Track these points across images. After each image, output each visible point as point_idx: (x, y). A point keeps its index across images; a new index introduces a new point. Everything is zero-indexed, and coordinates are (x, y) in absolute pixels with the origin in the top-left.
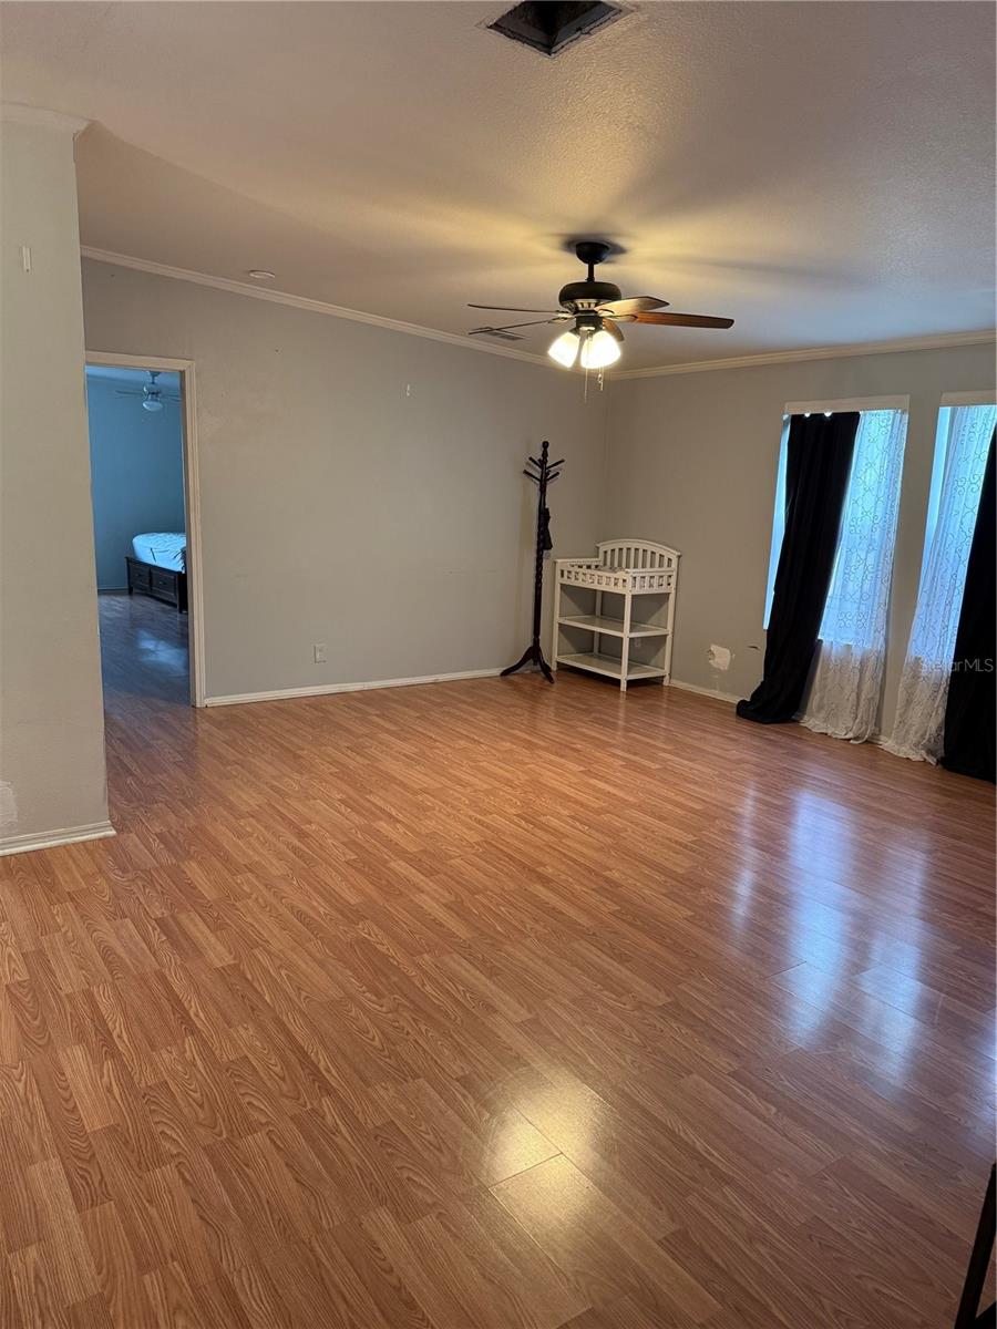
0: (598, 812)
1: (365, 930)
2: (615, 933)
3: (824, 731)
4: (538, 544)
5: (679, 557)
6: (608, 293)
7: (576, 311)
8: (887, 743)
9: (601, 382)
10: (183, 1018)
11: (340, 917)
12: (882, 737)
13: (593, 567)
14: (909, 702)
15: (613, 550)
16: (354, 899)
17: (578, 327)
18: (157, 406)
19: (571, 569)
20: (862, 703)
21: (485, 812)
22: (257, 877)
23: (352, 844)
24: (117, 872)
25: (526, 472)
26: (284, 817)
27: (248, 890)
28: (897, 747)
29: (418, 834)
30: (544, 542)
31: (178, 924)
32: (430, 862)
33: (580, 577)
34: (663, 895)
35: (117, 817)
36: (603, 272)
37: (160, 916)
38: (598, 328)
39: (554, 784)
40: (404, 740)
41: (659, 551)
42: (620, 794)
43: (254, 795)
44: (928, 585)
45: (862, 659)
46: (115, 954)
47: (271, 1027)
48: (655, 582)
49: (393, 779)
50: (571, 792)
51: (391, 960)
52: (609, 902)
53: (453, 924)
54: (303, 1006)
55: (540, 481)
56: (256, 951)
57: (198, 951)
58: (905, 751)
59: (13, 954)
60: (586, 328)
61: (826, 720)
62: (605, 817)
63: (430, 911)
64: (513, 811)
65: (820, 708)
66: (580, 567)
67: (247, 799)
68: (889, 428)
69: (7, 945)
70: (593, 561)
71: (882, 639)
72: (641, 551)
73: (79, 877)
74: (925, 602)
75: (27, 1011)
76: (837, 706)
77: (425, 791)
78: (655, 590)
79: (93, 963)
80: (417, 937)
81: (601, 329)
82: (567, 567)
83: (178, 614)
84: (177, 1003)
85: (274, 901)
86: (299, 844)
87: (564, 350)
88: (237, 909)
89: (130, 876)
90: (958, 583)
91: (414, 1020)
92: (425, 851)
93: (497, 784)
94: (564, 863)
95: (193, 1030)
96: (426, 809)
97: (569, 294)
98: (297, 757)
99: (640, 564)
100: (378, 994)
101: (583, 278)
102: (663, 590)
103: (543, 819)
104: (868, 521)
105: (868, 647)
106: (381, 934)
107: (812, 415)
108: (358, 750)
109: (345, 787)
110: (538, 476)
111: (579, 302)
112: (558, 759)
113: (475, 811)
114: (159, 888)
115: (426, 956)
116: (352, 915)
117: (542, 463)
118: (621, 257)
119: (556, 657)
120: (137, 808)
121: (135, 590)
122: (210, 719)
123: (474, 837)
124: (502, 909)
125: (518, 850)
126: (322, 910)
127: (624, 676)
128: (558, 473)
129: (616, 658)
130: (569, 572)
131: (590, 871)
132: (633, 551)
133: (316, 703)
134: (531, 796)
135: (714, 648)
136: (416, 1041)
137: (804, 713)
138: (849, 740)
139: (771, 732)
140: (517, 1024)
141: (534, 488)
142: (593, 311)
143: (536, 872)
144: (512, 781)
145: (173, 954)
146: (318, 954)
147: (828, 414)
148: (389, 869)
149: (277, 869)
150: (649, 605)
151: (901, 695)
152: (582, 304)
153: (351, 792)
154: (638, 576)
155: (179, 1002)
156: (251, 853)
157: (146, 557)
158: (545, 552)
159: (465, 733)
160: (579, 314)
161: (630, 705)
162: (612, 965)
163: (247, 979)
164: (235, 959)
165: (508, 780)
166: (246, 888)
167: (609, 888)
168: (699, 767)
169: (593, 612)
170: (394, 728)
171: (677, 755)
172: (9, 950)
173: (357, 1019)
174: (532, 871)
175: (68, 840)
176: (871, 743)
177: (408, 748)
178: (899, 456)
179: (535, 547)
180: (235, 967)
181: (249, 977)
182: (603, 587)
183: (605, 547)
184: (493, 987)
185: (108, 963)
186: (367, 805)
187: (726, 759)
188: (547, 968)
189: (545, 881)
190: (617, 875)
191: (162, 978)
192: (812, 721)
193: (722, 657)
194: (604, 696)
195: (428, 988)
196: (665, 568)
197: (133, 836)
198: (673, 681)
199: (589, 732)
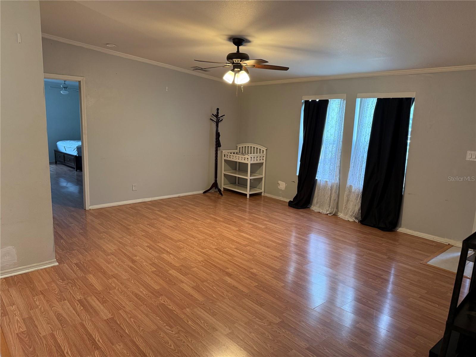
0: (245, 246)
1: (162, 300)
2: (257, 295)
3: (319, 211)
4: (216, 145)
5: (266, 150)
6: (245, 57)
7: (233, 63)
8: (341, 215)
9: (242, 89)
10: (93, 342)
11: (152, 295)
12: (339, 213)
13: (235, 153)
14: (348, 200)
15: (242, 147)
16: (157, 287)
17: (234, 69)
18: (67, 92)
19: (228, 154)
20: (332, 201)
21: (203, 248)
22: (117, 280)
23: (153, 264)
24: (60, 280)
25: (211, 119)
26: (125, 254)
27: (115, 286)
28: (344, 216)
29: (179, 258)
30: (218, 144)
31: (87, 302)
32: (184, 270)
33: (232, 157)
34: (273, 278)
35: (58, 257)
36: (243, 49)
37: (80, 299)
38: (241, 70)
39: (229, 236)
40: (170, 220)
41: (259, 148)
42: (252, 238)
43: (113, 246)
44: (354, 160)
45: (331, 186)
46: (62, 316)
47: (130, 344)
48: (258, 158)
49: (167, 237)
50: (235, 239)
51: (174, 312)
52: (253, 282)
53: (196, 295)
54: (142, 334)
55: (216, 122)
56: (120, 311)
57: (97, 313)
58: (347, 218)
59: (19, 319)
60: (236, 70)
61: (319, 207)
62: (248, 248)
63: (187, 290)
64: (214, 247)
65: (317, 203)
66: (231, 153)
67: (111, 247)
68: (339, 105)
69: (16, 316)
70: (235, 151)
71: (338, 179)
72: (253, 148)
73: (44, 283)
74: (353, 166)
75: (27, 345)
76: (323, 202)
77: (179, 241)
78: (259, 162)
79: (54, 322)
80: (183, 301)
81: (242, 70)
82: (226, 153)
83: (76, 172)
84: (90, 336)
85: (125, 290)
86: (133, 266)
87: (229, 77)
88: (111, 294)
89: (66, 282)
90: (364, 159)
91: (186, 336)
92: (182, 266)
93: (207, 237)
94: (235, 267)
95: (98, 348)
96: (181, 248)
97: (230, 57)
98: (128, 229)
99: (252, 153)
100: (171, 327)
101: (235, 51)
102: (261, 161)
103: (225, 250)
104: (332, 138)
105: (333, 181)
106: (169, 301)
107: (312, 101)
108: (152, 225)
109: (149, 241)
110: (216, 121)
111: (234, 60)
112: (228, 225)
113: (200, 248)
114: (78, 287)
115: (188, 310)
116: (156, 294)
117: (217, 116)
118: (249, 44)
119: (223, 186)
120: (66, 253)
121: (58, 162)
122: (92, 214)
123: (200, 259)
124: (215, 288)
125: (218, 263)
126: (144, 292)
127: (248, 192)
128: (222, 120)
129: (245, 186)
130: (227, 155)
131: (245, 270)
132: (250, 147)
133: (133, 206)
134: (220, 241)
135: (279, 182)
136: (187, 345)
137: (311, 205)
138: (328, 214)
139: (301, 212)
140: (226, 335)
141: (214, 125)
142: (240, 63)
143: (225, 271)
144: (212, 235)
145: (86, 315)
146: (145, 311)
147: (317, 100)
148: (169, 274)
149: (125, 276)
150: (256, 167)
151: (345, 198)
152: (235, 61)
153: (151, 243)
154: (253, 157)
155: (91, 336)
156: (114, 270)
157: (62, 150)
158: (218, 148)
159: (192, 216)
160: (234, 64)
161: (251, 203)
162: (258, 308)
163: (117, 324)
164: (112, 315)
165: (211, 235)
166: (113, 285)
167: (253, 276)
168: (278, 227)
169: (236, 169)
170: (165, 216)
171: (270, 222)
172: (17, 317)
173: (164, 338)
174: (224, 271)
175: (38, 268)
176: (335, 215)
177: (171, 223)
178: (343, 115)
179: (215, 146)
180: (112, 319)
181: (119, 323)
182: (240, 161)
183: (240, 146)
184: (215, 320)
185: (60, 321)
186: (158, 247)
187: (287, 223)
188: (234, 311)
189: (229, 275)
190: (255, 271)
191: (83, 326)
192: (315, 208)
193: (282, 185)
194: (242, 200)
195: (190, 322)
196: (261, 154)
197: (65, 265)
198: (265, 194)
199: (237, 214)
